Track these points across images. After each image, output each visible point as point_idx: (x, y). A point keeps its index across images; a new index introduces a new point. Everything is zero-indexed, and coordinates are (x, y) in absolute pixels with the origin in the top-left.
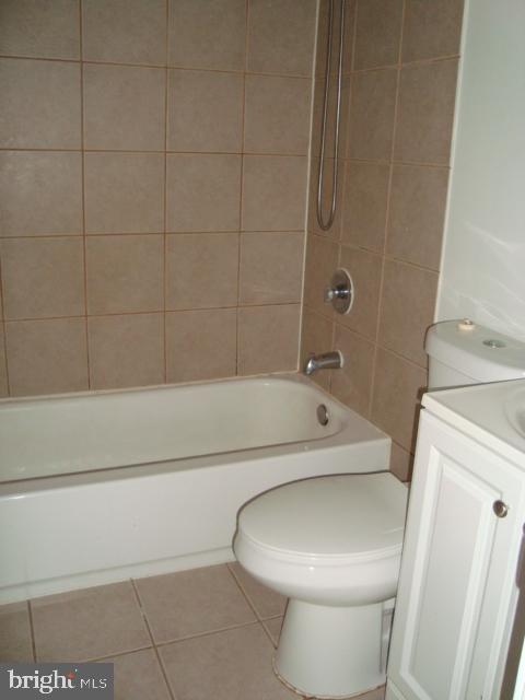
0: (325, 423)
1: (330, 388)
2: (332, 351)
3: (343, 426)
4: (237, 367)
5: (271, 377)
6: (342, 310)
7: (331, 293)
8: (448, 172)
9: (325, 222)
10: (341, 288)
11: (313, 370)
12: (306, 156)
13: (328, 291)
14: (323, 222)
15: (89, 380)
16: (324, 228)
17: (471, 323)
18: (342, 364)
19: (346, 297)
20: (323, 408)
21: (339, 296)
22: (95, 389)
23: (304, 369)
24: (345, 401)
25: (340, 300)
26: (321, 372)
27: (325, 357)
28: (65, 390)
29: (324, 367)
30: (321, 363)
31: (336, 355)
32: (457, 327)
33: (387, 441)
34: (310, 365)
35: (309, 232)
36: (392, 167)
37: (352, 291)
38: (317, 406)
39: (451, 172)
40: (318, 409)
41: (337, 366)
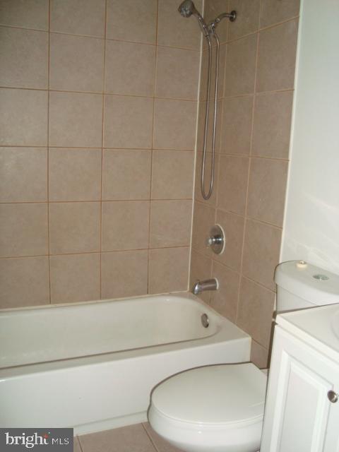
0: (207, 326)
1: (210, 302)
2: (211, 278)
3: (219, 328)
4: (148, 288)
5: (171, 295)
6: (218, 252)
7: (210, 241)
8: (287, 164)
9: (207, 193)
10: (217, 237)
11: (199, 291)
12: (193, 150)
13: (208, 240)
14: (205, 194)
15: (50, 297)
16: (205, 198)
17: (305, 263)
18: (217, 288)
19: (220, 243)
20: (205, 316)
21: (216, 242)
22: (54, 303)
23: (193, 290)
24: (220, 311)
25: (216, 245)
26: (204, 292)
27: (207, 282)
28: (35, 303)
29: (206, 289)
30: (204, 287)
31: (213, 281)
32: (296, 266)
33: (248, 339)
34: (196, 288)
35: (195, 199)
36: (250, 159)
37: (224, 239)
38: (201, 314)
39: (290, 163)
40: (202, 317)
41: (214, 288)
